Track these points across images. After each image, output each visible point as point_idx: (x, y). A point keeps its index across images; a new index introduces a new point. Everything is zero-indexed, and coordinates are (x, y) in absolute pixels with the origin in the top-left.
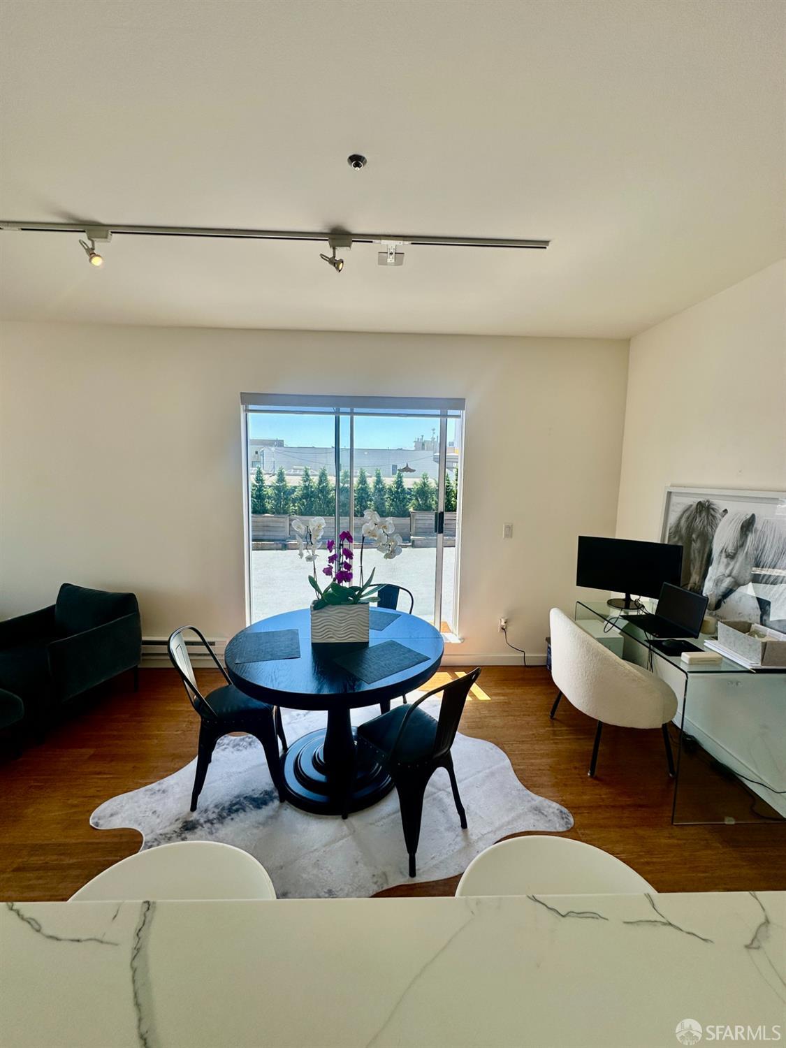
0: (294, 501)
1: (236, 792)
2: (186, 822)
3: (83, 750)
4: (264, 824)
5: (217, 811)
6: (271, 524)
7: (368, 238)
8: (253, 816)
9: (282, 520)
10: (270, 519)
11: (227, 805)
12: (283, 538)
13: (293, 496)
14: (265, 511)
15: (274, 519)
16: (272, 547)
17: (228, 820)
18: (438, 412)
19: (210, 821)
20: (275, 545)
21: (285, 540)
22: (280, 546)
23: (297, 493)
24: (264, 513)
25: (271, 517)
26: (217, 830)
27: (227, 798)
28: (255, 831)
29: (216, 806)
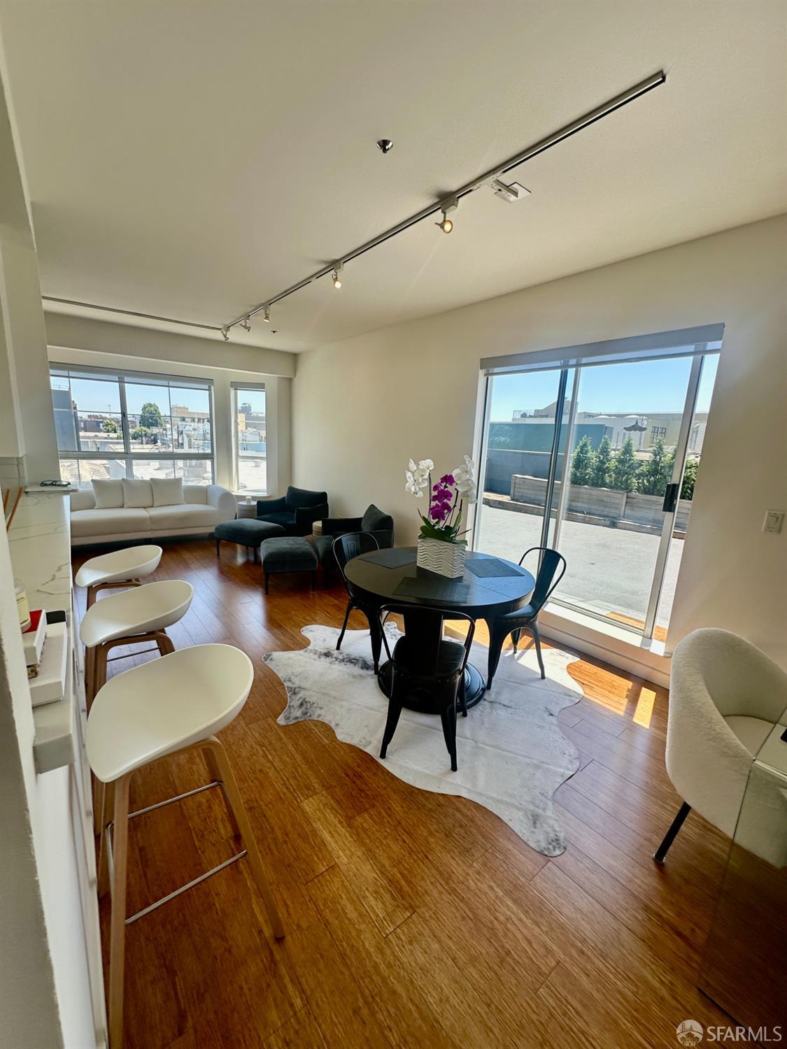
0: (639, 476)
1: (362, 655)
2: (329, 652)
3: (334, 600)
4: (354, 677)
5: (345, 656)
6: (605, 499)
7: (466, 189)
8: (357, 670)
9: (619, 496)
10: (606, 493)
11: (353, 657)
12: (615, 515)
13: (638, 471)
14: (604, 485)
15: (610, 493)
16: (600, 522)
17: (343, 664)
18: (692, 348)
19: (337, 659)
20: (603, 521)
21: (615, 518)
22: (608, 523)
23: (644, 468)
24: (601, 487)
25: (608, 491)
26: (335, 664)
27: (356, 655)
28: (346, 676)
29: (347, 655)
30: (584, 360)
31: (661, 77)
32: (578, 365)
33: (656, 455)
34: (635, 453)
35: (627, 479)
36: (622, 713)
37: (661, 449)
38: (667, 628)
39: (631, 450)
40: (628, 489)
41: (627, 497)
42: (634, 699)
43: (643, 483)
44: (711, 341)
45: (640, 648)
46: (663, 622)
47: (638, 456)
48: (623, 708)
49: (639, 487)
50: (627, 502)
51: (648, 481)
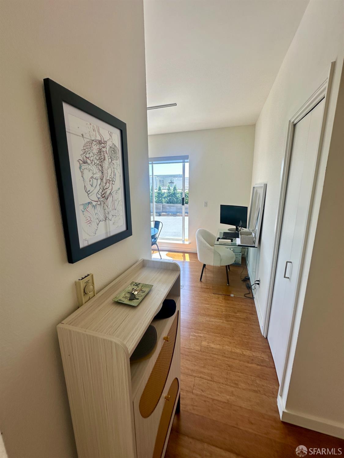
0: (165, 198)
9: (160, 205)
13: (164, 196)
18: (182, 161)
23: (166, 195)
30: (154, 162)
31: (175, 104)
32: (152, 164)
33: (168, 190)
34: (162, 190)
35: (161, 199)
36: (183, 260)
37: (170, 188)
38: (188, 238)
39: (161, 189)
40: (162, 202)
41: (162, 205)
42: (184, 257)
43: (166, 200)
44: (186, 159)
45: (183, 244)
46: (187, 237)
47: (163, 191)
48: (183, 259)
49: (165, 201)
50: (162, 207)
51: (167, 199)
